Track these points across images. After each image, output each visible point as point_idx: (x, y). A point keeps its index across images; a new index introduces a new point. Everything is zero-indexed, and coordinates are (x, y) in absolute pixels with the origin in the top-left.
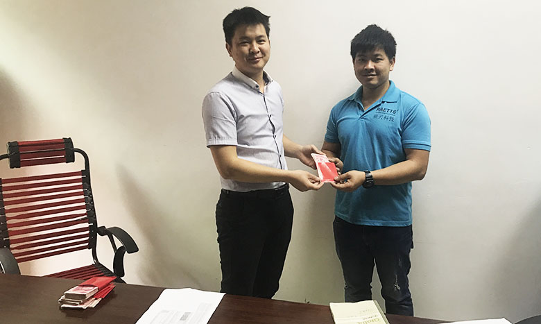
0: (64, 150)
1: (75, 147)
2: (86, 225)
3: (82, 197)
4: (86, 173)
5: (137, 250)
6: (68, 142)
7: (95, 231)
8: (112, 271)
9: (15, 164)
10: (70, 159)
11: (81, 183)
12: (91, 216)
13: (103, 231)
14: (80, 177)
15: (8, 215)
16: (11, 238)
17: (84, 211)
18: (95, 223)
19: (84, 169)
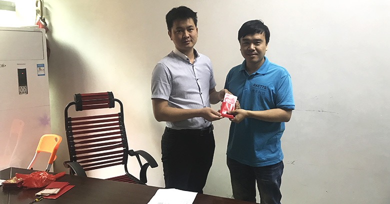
0: (108, 99)
1: (115, 98)
2: (122, 149)
3: (119, 130)
4: (121, 115)
5: (157, 166)
6: (111, 94)
7: (127, 153)
8: (139, 179)
9: (79, 108)
10: (112, 106)
11: (118, 122)
12: (125, 143)
13: (133, 153)
14: (118, 117)
15: (75, 141)
16: (77, 156)
17: (120, 140)
18: (127, 148)
19: (120, 112)
